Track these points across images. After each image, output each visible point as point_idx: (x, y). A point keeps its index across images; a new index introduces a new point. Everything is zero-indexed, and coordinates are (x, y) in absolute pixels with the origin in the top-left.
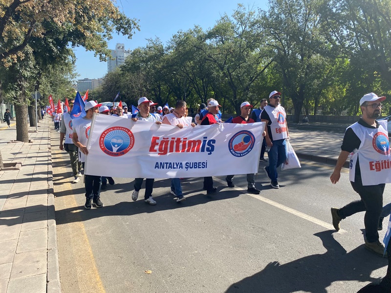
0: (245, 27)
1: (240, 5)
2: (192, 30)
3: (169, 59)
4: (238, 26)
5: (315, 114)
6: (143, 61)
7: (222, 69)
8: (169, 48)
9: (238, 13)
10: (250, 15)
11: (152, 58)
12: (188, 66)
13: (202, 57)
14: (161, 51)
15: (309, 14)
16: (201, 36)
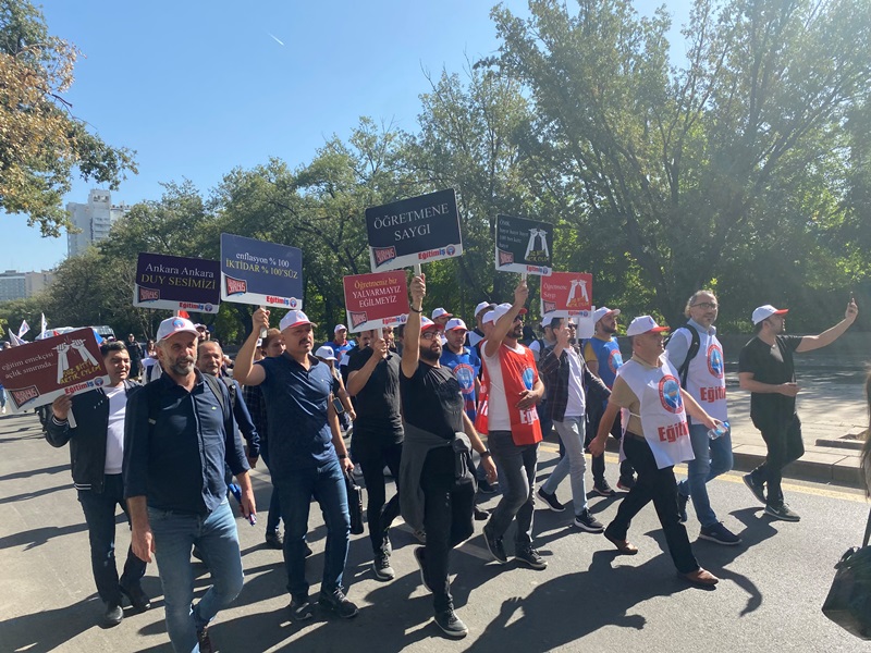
0: (379, 163)
1: (365, 121)
2: (265, 169)
3: (214, 229)
4: (363, 161)
6: (155, 232)
7: (335, 249)
8: (215, 203)
9: (362, 136)
10: (386, 140)
11: (174, 225)
13: (288, 223)
14: (196, 211)
15: (498, 144)
16: (283, 182)
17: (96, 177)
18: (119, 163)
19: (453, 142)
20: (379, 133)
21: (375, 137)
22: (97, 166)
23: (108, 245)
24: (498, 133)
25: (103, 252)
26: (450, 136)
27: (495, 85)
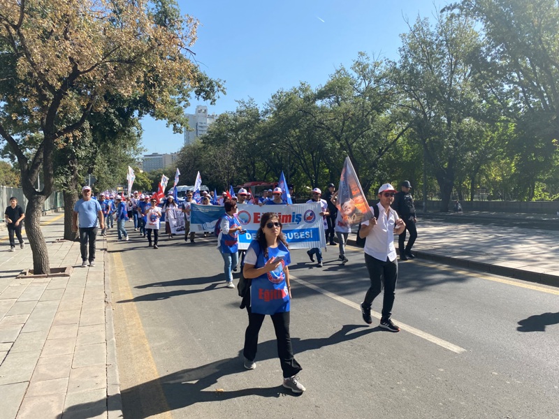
0: (370, 82)
1: (362, 54)
2: (297, 89)
3: (265, 128)
4: (359, 81)
5: (472, 199)
6: (232, 130)
7: (339, 139)
8: (266, 112)
9: (359, 64)
10: (375, 66)
11: (243, 126)
12: (293, 136)
13: (310, 123)
14: (255, 117)
15: (456, 64)
16: (308, 97)
17: (203, 97)
18: (216, 88)
19: (422, 65)
20: (371, 62)
21: (368, 65)
22: (204, 91)
23: (206, 138)
24: (457, 57)
25: (203, 143)
26: (421, 61)
27: (455, 23)
